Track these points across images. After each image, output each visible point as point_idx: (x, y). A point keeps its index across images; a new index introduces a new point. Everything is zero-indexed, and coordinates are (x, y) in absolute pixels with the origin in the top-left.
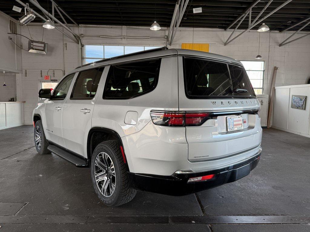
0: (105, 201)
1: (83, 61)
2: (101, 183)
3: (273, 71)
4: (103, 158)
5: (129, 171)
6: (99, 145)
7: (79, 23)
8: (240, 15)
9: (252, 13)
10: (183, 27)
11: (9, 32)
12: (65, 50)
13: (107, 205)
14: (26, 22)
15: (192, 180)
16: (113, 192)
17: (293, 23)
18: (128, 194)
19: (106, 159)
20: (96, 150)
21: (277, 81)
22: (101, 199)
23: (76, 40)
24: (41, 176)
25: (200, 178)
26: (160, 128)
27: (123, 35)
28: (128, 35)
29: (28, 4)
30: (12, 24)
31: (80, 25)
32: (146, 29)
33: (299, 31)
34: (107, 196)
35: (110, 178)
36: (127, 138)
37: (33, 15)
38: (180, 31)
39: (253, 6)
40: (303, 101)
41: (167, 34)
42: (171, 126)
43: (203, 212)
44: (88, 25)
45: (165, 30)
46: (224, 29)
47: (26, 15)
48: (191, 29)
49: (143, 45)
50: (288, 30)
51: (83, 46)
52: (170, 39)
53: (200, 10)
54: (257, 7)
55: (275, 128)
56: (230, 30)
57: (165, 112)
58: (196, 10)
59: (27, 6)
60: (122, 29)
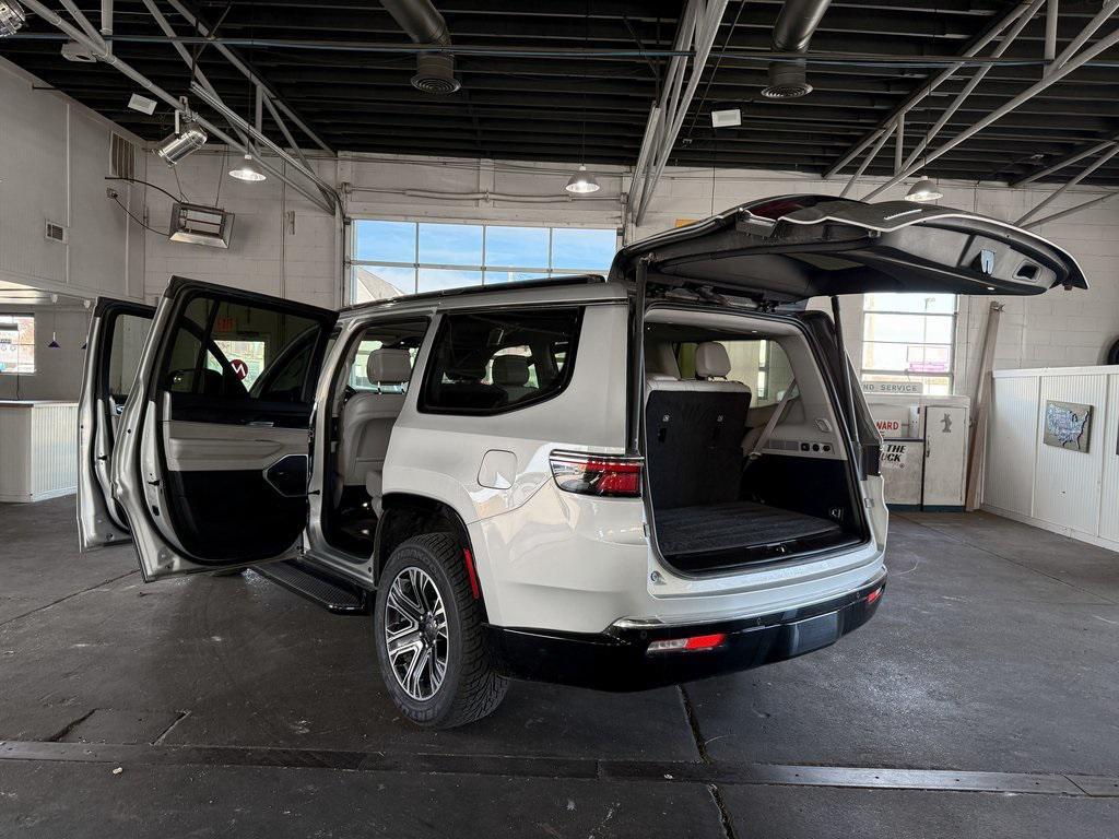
0: (414, 713)
1: (347, 271)
2: (403, 661)
3: (986, 317)
4: (414, 583)
5: (486, 618)
6: (402, 546)
7: (336, 148)
8: (868, 134)
9: (906, 126)
10: (682, 166)
11: (111, 174)
12: (287, 234)
13: (422, 724)
14: (178, 155)
15: (660, 648)
16: (439, 685)
17: (1050, 160)
18: (482, 692)
19: (423, 586)
20: (393, 563)
21: (1000, 352)
22: (403, 707)
23: (326, 203)
24: (218, 639)
25: (680, 644)
26: (575, 500)
27: (482, 188)
28: (497, 190)
29: (186, 99)
30: (121, 148)
31: (340, 154)
32: (560, 171)
33: (1073, 184)
34: (421, 699)
35: (431, 644)
36: (485, 527)
37: (200, 135)
38: (673, 178)
39: (910, 107)
40: (1081, 423)
41: (626, 189)
42: (605, 494)
43: (701, 753)
44: (367, 155)
45: (620, 175)
46: (819, 176)
47: (177, 132)
48: (707, 172)
49: (546, 224)
50: (1035, 181)
51: (349, 224)
52: (636, 204)
53: (734, 117)
54: (922, 109)
55: (993, 511)
56: (841, 176)
57: (592, 457)
58: (720, 119)
59: (182, 106)
60: (479, 170)
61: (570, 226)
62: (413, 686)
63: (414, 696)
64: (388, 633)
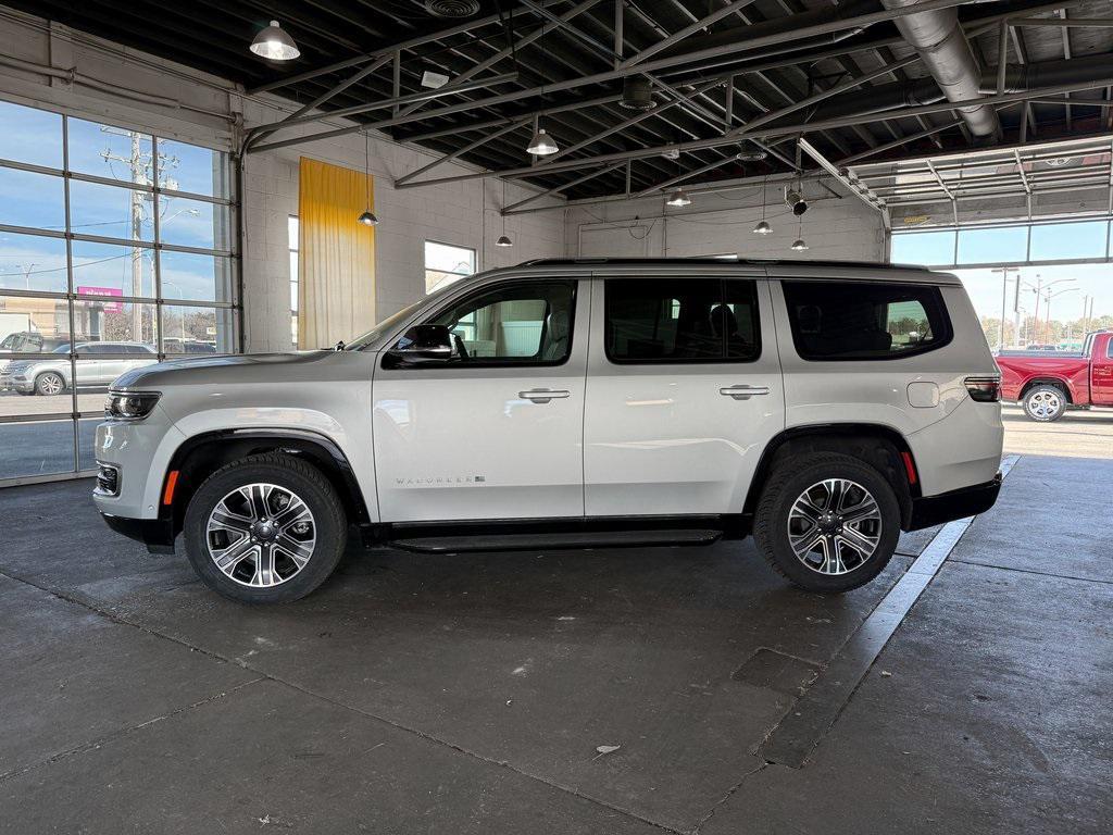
5: (919, 495)
27: (55, 62)
36: (922, 434)
41: (237, 108)
45: (227, 91)
49: (149, 130)
58: (427, 80)
60: (50, 35)
61: (178, 138)
62: (835, 567)
63: (838, 573)
64: (794, 540)
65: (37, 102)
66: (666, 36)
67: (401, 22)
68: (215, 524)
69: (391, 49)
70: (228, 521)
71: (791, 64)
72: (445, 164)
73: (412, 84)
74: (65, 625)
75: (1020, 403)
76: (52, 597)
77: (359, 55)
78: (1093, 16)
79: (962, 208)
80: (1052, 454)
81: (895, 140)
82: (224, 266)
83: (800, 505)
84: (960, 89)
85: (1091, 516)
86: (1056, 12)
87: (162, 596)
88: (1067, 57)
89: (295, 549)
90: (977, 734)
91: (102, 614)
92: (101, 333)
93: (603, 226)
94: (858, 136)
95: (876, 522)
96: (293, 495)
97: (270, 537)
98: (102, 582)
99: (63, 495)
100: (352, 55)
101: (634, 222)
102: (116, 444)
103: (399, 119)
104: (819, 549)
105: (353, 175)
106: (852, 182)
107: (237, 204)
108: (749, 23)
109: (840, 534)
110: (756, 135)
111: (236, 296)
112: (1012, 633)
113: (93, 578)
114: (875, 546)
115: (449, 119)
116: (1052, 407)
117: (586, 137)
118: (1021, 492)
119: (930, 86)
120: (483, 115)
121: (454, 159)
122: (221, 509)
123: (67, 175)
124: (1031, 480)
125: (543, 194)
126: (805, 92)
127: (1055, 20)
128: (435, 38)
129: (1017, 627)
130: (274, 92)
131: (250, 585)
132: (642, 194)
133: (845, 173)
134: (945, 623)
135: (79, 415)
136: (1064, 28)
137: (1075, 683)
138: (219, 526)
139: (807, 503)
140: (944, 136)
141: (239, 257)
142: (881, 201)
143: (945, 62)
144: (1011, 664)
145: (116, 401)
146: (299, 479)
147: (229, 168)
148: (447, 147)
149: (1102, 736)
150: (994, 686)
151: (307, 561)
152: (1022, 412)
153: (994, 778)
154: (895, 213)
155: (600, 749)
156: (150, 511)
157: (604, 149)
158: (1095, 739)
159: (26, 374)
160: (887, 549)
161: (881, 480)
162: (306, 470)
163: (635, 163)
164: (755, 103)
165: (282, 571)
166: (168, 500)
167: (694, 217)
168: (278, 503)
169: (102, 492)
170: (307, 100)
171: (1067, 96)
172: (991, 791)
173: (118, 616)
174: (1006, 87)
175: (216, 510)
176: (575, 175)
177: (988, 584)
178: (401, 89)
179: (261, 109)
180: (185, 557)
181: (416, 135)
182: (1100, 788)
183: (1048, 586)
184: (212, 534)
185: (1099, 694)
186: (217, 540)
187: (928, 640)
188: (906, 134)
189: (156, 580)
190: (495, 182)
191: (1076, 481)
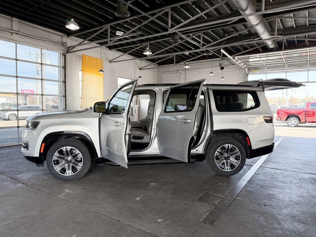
27: (14, 29)
41: (64, 41)
45: (62, 36)
49: (40, 47)
58: (118, 33)
60: (12, 21)
61: (48, 49)
62: (228, 169)
63: (229, 171)
64: (216, 161)
65: (9, 40)
66: (183, 21)
67: (110, 17)
68: (55, 158)
69: (107, 25)
70: (59, 157)
71: (219, 29)
72: (123, 56)
73: (113, 35)
74: (12, 186)
75: (286, 122)
76: (9, 178)
77: (98, 26)
78: (301, 16)
79: (268, 68)
80: (294, 136)
81: (249, 49)
82: (61, 85)
83: (218, 152)
84: (265, 35)
85: (302, 154)
86: (290, 15)
87: (40, 178)
88: (295, 27)
89: (77, 165)
90: (262, 216)
91: (23, 183)
92: (27, 103)
93: (168, 73)
94: (238, 48)
95: (239, 156)
96: (77, 150)
97: (70, 162)
98: (23, 174)
99: (15, 149)
100: (96, 26)
101: (177, 72)
102: (28, 136)
103: (110, 44)
104: (223, 164)
105: (97, 59)
106: (237, 61)
107: (65, 68)
108: (206, 18)
109: (229, 160)
110: (209, 48)
111: (64, 93)
112: (276, 187)
113: (21, 173)
114: (239, 163)
115: (125, 44)
116: (295, 123)
117: (163, 49)
118: (284, 147)
119: (256, 35)
120: (134, 43)
121: (126, 54)
122: (56, 154)
123: (17, 60)
124: (287, 144)
125: (152, 64)
126: (223, 36)
127: (290, 17)
128: (120, 22)
129: (277, 186)
130: (75, 36)
131: (65, 175)
132: (179, 64)
133: (234, 58)
134: (258, 184)
135: (19, 127)
136: (293, 19)
137: (291, 201)
138: (56, 158)
139: (220, 151)
140: (262, 48)
141: (65, 82)
142: (245, 66)
143: (260, 29)
144: (275, 196)
145: (28, 124)
146: (78, 145)
147: (62, 57)
148: (124, 51)
149: (297, 216)
150: (269, 202)
151: (80, 168)
152: (286, 124)
153: (266, 228)
154: (249, 69)
155: (158, 220)
156: (37, 155)
157: (168, 52)
158: (295, 217)
159: (6, 115)
160: (243, 164)
161: (241, 145)
162: (80, 143)
163: (177, 56)
164: (209, 39)
165: (73, 171)
166: (42, 152)
167: (193, 70)
168: (73, 152)
169: (24, 149)
170: (85, 39)
171: (295, 37)
172: (265, 231)
173: (28, 184)
174: (277, 35)
175: (55, 154)
176: (160, 59)
177: (271, 173)
178: (110, 36)
179: (71, 41)
180: (46, 168)
181: (115, 48)
182: (294, 230)
183: (288, 174)
184: (54, 161)
185: (298, 204)
186: (55, 163)
187: (252, 189)
188: (252, 47)
189: (39, 174)
190: (138, 61)
191: (299, 144)
